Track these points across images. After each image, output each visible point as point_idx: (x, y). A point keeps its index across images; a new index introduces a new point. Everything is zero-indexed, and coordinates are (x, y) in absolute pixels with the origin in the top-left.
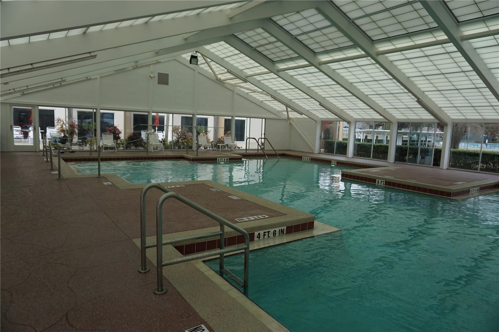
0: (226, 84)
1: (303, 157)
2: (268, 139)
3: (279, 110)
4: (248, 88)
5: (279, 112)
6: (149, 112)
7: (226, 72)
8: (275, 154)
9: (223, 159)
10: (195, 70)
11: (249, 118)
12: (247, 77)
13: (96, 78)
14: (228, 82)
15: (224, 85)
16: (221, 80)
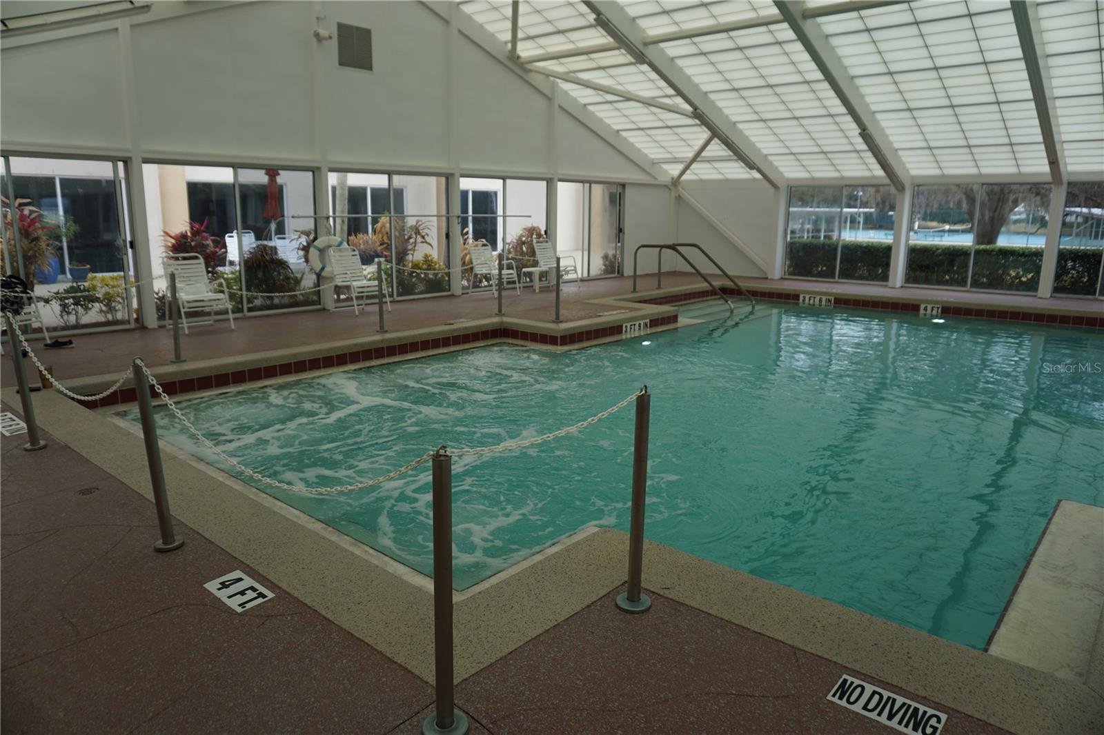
0: (533, 74)
1: (801, 296)
2: (701, 246)
3: (653, 159)
4: (608, 87)
5: (653, 163)
6: (319, 168)
7: (593, 22)
8: (711, 288)
9: (637, 323)
10: (447, 22)
11: (588, 185)
12: (646, 44)
13: (116, 29)
14: (543, 68)
15: (526, 78)
16: (522, 60)
